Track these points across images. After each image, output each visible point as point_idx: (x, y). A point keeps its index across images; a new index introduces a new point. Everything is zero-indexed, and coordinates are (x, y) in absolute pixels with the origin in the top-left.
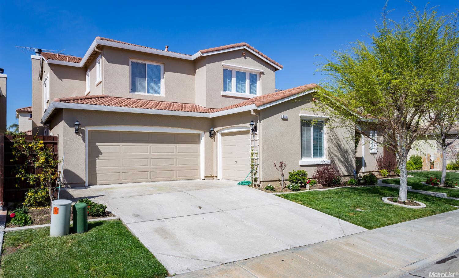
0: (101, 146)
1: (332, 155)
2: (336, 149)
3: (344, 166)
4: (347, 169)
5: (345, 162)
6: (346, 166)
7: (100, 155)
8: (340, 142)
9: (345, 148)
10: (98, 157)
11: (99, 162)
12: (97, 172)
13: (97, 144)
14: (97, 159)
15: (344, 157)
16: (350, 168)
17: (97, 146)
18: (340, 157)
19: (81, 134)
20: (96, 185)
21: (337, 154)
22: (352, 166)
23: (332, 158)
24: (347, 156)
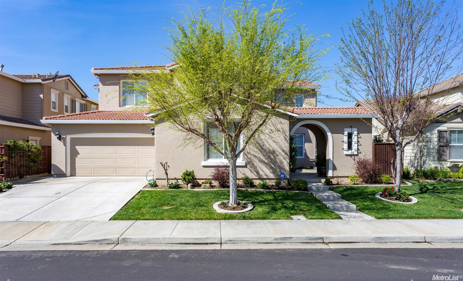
0: (78, 148)
1: (249, 156)
2: (256, 150)
3: (269, 168)
4: (273, 170)
5: (270, 163)
6: (271, 168)
7: (78, 155)
8: (263, 142)
9: (271, 149)
10: (77, 156)
11: (77, 160)
12: (76, 167)
13: (76, 147)
14: (76, 158)
15: (269, 157)
16: (278, 170)
17: (76, 149)
18: (262, 158)
19: (62, 141)
20: (76, 176)
21: (257, 155)
22: (281, 168)
23: (249, 159)
24: (274, 157)
